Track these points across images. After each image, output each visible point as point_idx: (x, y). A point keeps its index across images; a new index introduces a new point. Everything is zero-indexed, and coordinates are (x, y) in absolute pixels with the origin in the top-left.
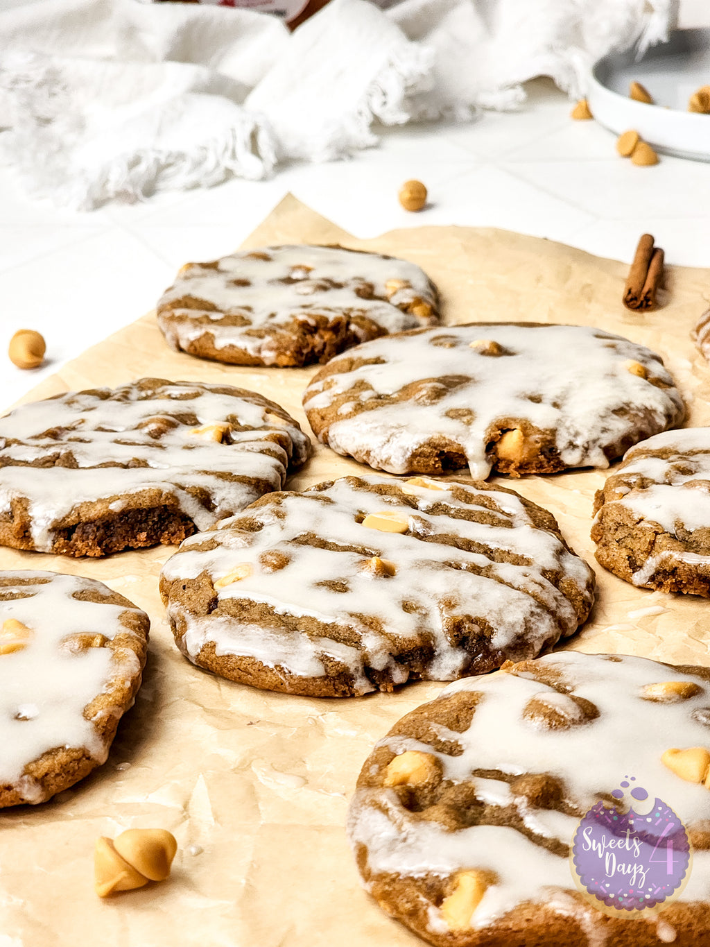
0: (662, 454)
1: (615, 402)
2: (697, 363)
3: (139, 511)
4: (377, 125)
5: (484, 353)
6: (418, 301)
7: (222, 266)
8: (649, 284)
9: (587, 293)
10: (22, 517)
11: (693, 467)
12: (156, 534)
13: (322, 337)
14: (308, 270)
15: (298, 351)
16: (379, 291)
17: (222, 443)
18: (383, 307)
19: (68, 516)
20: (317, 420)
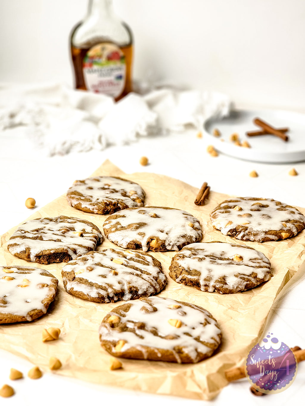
0: (190, 249)
1: (182, 234)
2: (209, 223)
3: (58, 253)
4: (138, 135)
5: (151, 217)
6: (138, 198)
7: (86, 182)
8: (202, 198)
9: (186, 199)
10: (28, 252)
11: (197, 253)
12: (62, 259)
13: (110, 207)
14: (109, 186)
15: (104, 211)
16: (127, 194)
17: (80, 236)
18: (128, 199)
19: (40, 253)
20: (106, 232)
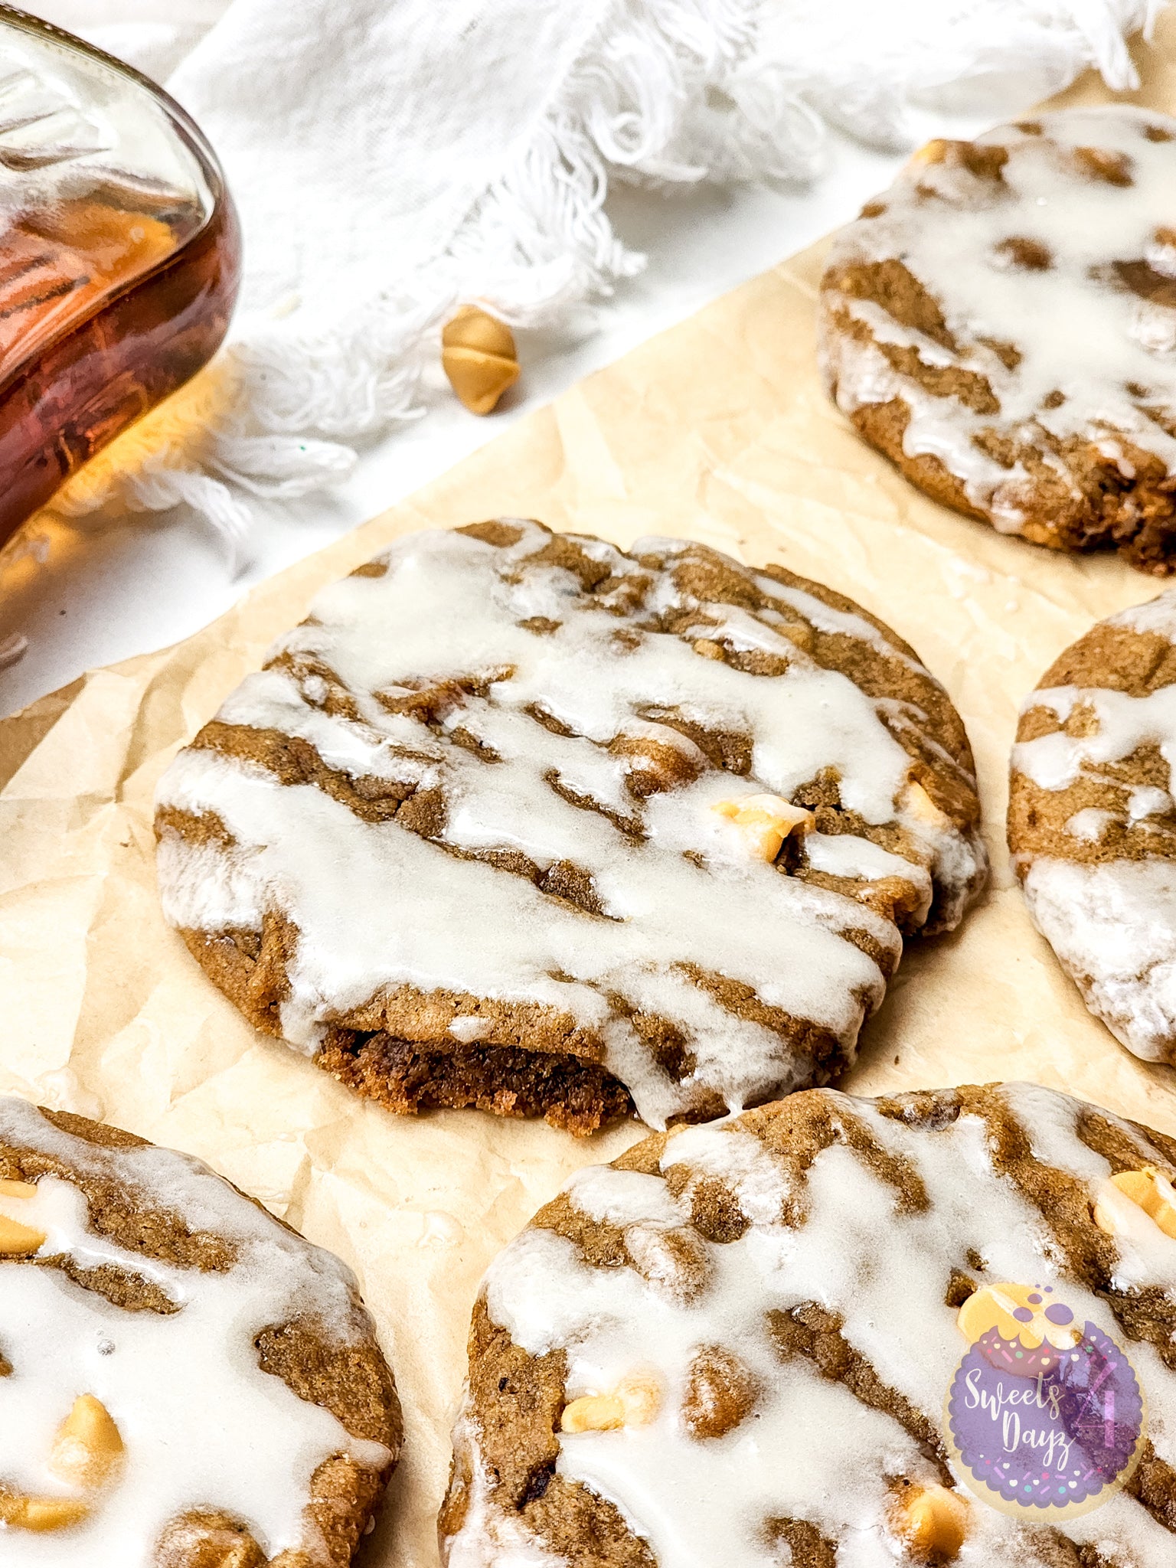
10: (271, 970)
12: (539, 1102)
13: (1140, 506)
17: (775, 862)
20: (1022, 819)
